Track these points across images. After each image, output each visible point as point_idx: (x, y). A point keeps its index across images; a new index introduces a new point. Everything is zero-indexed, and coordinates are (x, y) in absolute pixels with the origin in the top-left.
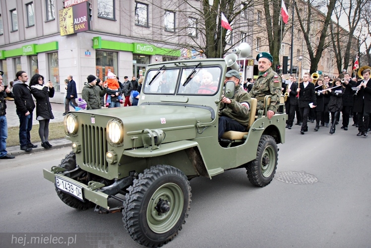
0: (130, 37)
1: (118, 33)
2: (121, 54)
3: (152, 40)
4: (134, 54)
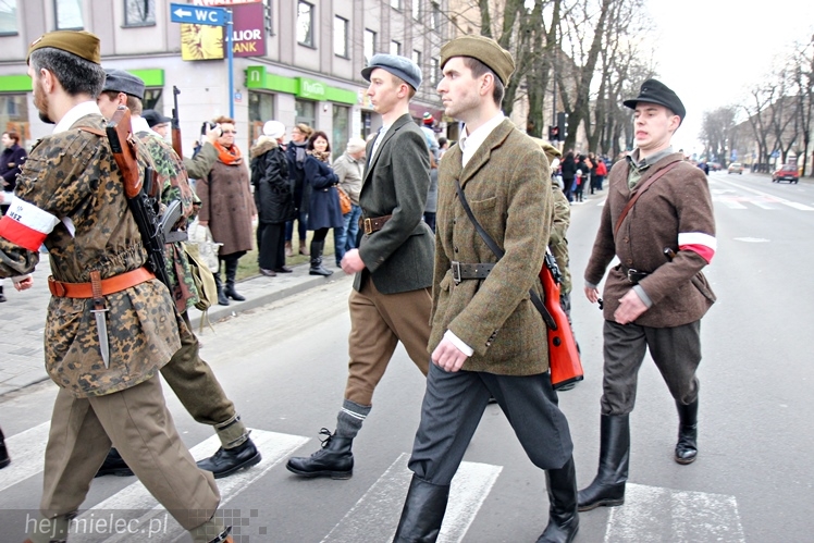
0: (293, 66)
1: (278, 59)
2: (280, 98)
3: (320, 72)
4: (296, 99)
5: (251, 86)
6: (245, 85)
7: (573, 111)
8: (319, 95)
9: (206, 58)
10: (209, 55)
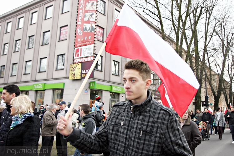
0: (109, 81)
1: (103, 79)
2: (104, 92)
3: (121, 84)
4: (110, 93)
5: (91, 88)
6: (89, 88)
7: (216, 95)
8: (120, 91)
9: (76, 79)
10: (77, 78)
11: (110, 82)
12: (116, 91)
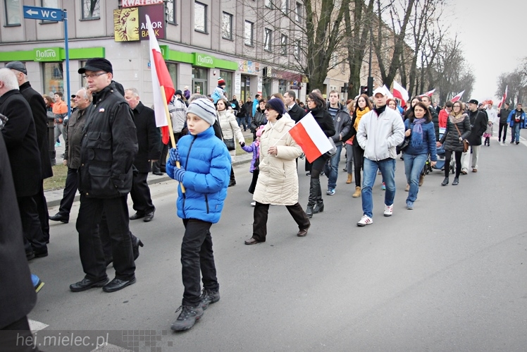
1: (179, 40)
2: (181, 66)
3: (211, 49)
4: (193, 67)
7: (387, 76)
8: (210, 64)
11: (190, 46)
12: (204, 64)
